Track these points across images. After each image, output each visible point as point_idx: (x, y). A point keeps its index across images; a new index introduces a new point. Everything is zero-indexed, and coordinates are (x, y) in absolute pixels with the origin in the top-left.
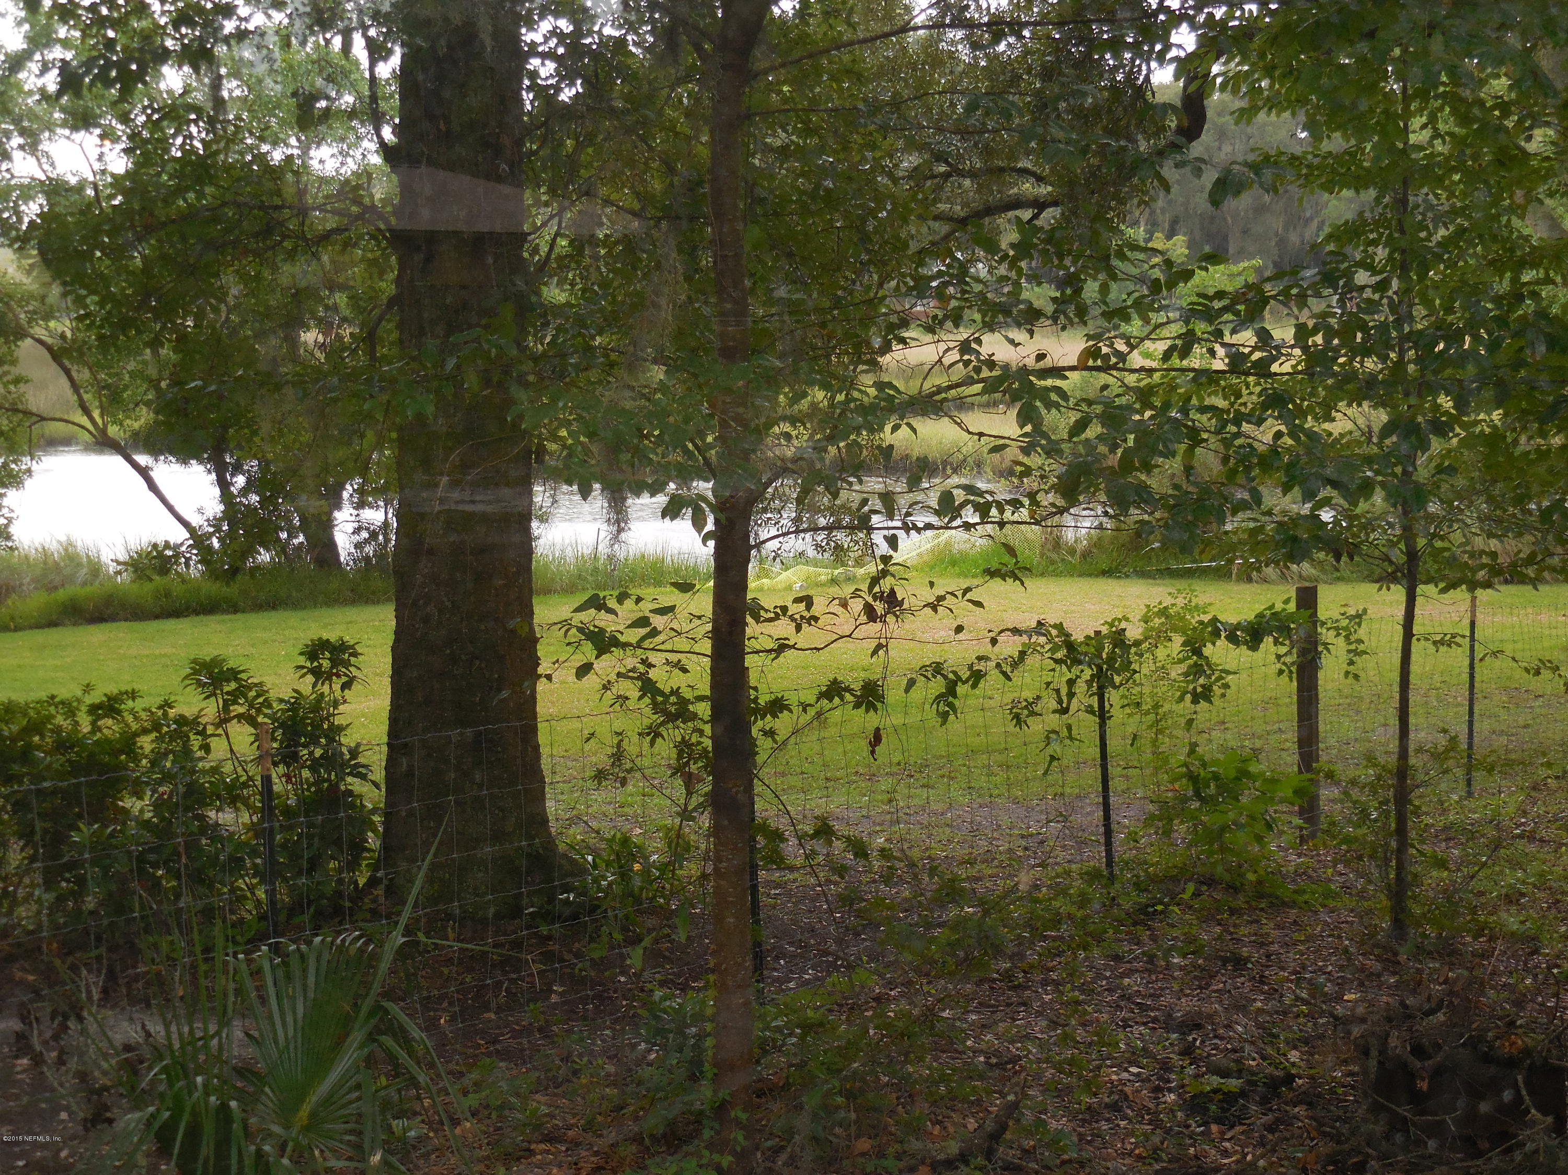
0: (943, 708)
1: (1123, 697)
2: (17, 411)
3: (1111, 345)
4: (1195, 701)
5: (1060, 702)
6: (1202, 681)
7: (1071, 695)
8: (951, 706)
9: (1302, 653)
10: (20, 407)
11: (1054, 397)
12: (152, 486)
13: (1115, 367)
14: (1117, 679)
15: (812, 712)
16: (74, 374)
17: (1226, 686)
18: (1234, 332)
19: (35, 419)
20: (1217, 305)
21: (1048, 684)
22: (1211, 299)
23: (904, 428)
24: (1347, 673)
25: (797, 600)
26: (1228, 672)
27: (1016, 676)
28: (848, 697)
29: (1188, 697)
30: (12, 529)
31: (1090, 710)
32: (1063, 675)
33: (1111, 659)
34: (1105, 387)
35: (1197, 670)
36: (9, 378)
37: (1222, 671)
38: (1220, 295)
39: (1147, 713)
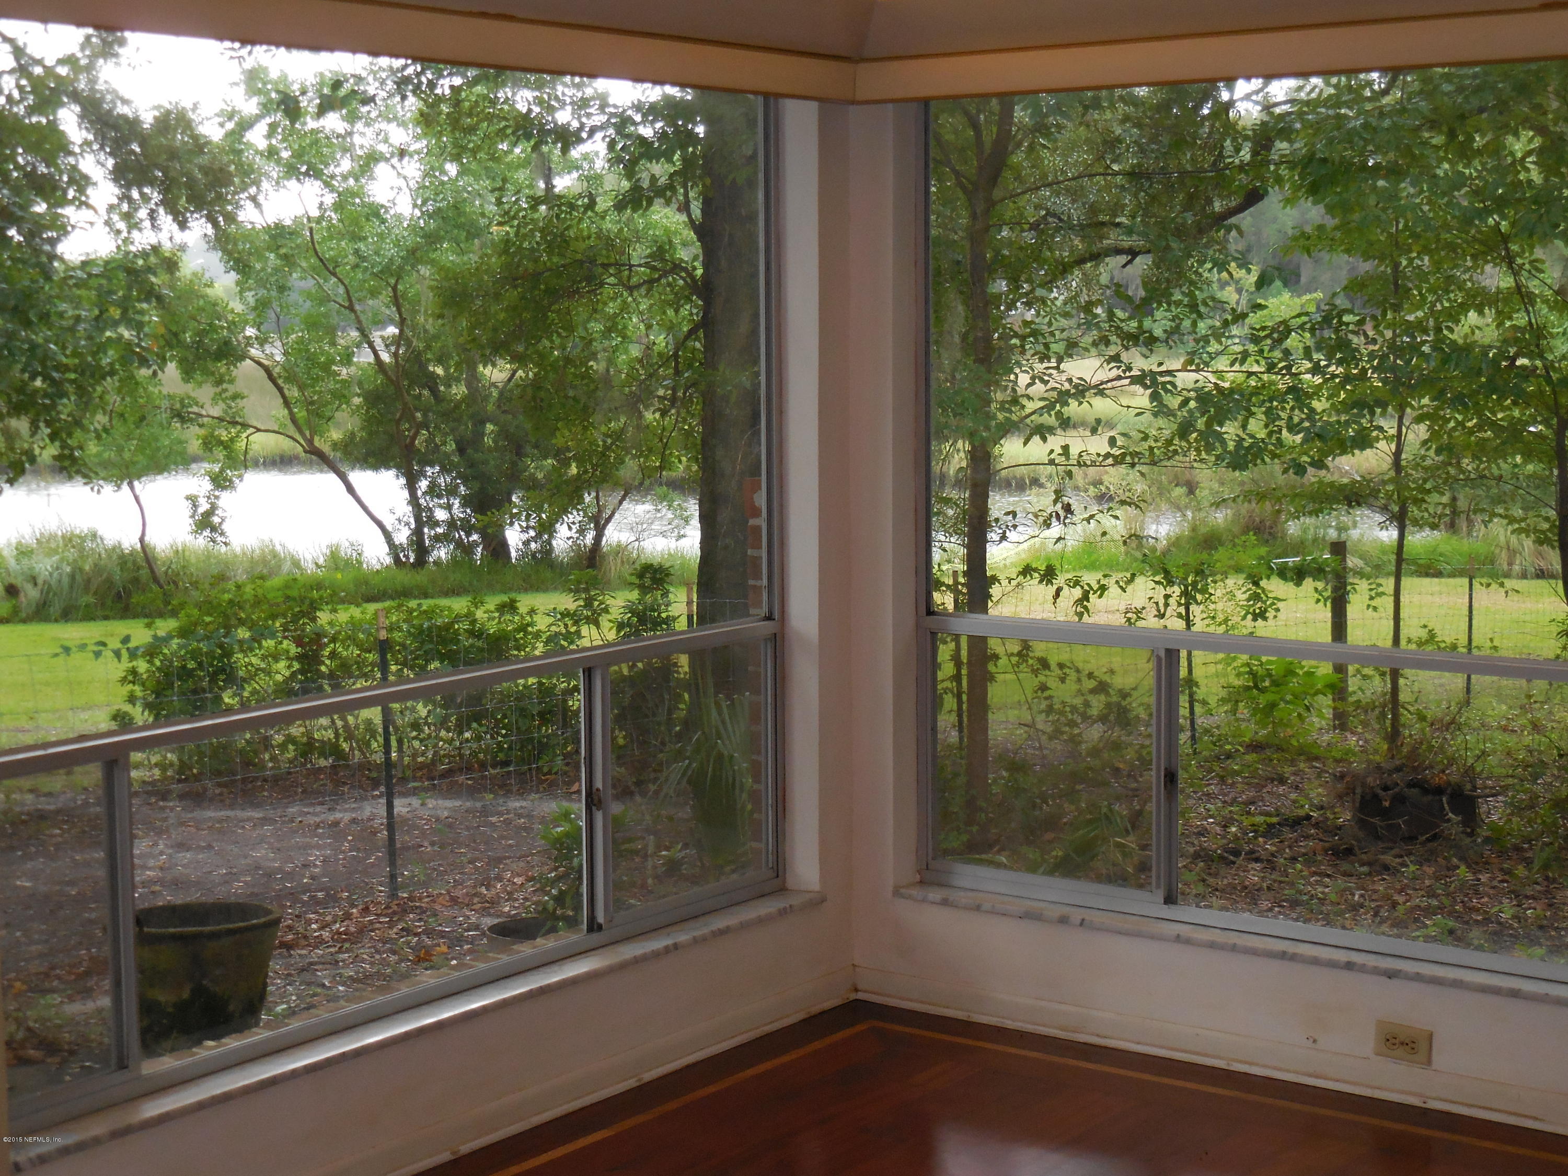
0: (1079, 609)
1: (1202, 612)
2: (234, 423)
3: (1201, 358)
4: (1255, 620)
5: (1159, 611)
6: (1259, 605)
7: (1167, 605)
8: (1086, 608)
9: (1335, 590)
10: (238, 419)
11: (1169, 387)
12: (350, 489)
13: (1202, 370)
14: (1199, 597)
15: (1014, 583)
16: (286, 392)
17: (1278, 610)
18: (1270, 351)
19: (252, 430)
20: (1262, 334)
21: (1150, 598)
22: (1258, 330)
23: (1085, 404)
24: (1369, 606)
25: (1007, 514)
26: (1279, 600)
27: (1129, 589)
28: (1036, 575)
29: (1250, 617)
30: (224, 527)
31: (1180, 616)
32: (1160, 592)
33: (1195, 584)
34: (1197, 381)
35: (1256, 597)
36: (228, 394)
37: (1275, 598)
38: (1263, 328)
39: (1220, 624)
